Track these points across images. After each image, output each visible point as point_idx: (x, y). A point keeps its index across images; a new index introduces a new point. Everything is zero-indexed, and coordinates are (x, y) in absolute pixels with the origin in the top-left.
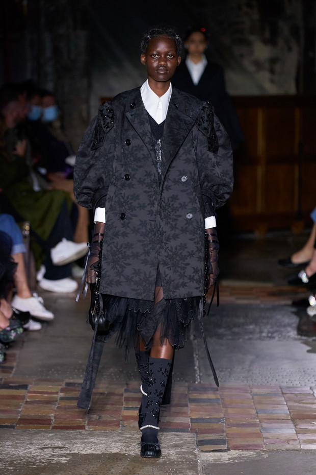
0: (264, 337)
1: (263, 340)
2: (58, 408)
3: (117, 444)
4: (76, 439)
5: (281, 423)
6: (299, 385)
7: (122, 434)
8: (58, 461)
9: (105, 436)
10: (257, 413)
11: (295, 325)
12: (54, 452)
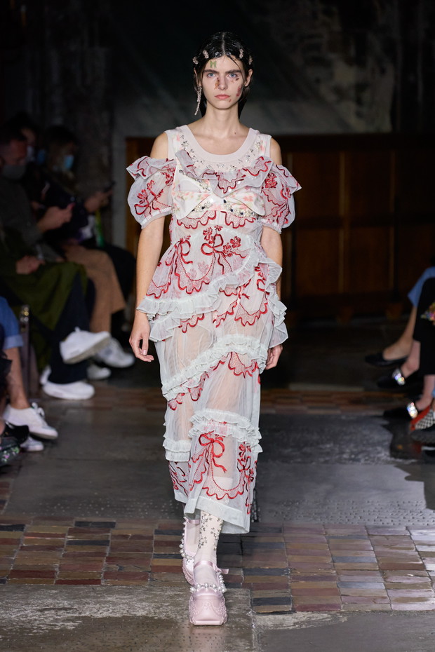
0: (345, 459)
1: (345, 463)
2: (64, 556)
3: (144, 603)
4: (88, 597)
5: (366, 575)
6: (392, 524)
7: (151, 590)
8: (63, 626)
9: (126, 593)
10: (333, 561)
11: (387, 443)
12: (58, 615)
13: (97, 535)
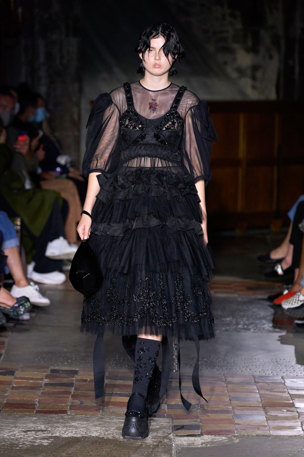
0: (240, 329)
1: (239, 332)
2: (42, 393)
3: (97, 428)
4: (58, 423)
5: (252, 410)
6: (272, 375)
7: (102, 418)
8: (40, 443)
9: (85, 420)
10: (230, 400)
11: (271, 318)
12: (37, 435)
13: (66, 379)
